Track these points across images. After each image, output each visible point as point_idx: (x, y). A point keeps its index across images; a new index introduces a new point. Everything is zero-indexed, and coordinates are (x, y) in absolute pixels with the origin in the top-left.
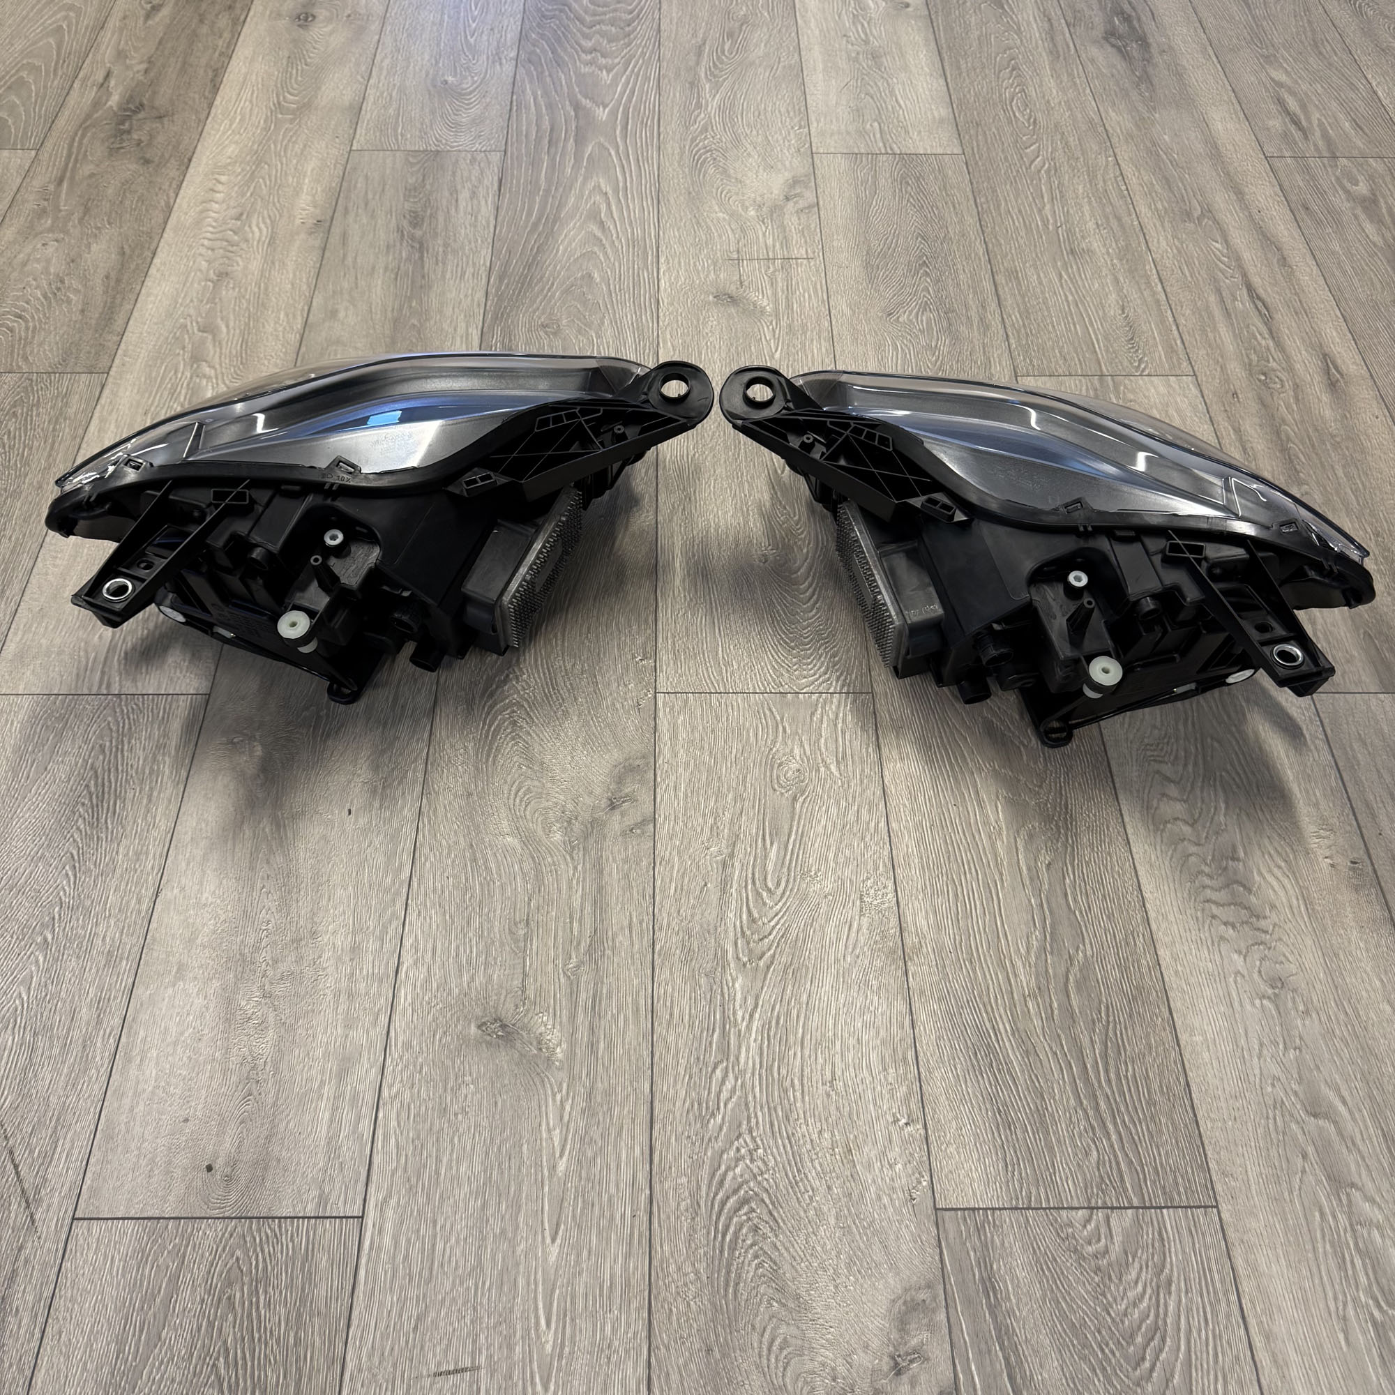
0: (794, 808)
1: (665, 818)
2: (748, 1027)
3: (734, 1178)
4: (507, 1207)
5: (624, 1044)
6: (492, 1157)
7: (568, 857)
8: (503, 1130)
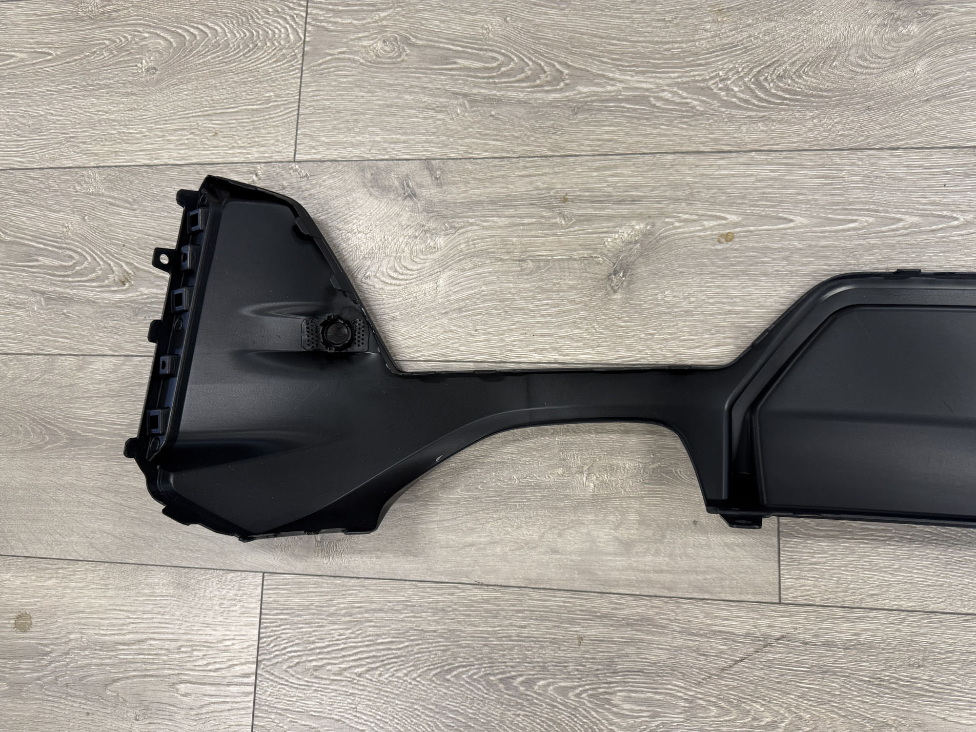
0: (422, 45)
1: (427, 150)
2: (621, 82)
3: (742, 92)
4: (766, 257)
5: (633, 176)
6: (725, 272)
7: (461, 231)
8: (705, 265)
